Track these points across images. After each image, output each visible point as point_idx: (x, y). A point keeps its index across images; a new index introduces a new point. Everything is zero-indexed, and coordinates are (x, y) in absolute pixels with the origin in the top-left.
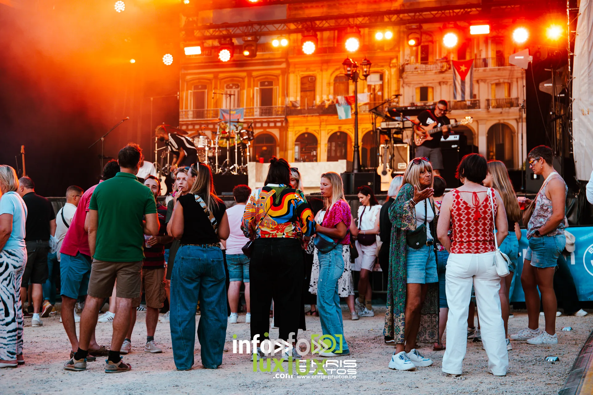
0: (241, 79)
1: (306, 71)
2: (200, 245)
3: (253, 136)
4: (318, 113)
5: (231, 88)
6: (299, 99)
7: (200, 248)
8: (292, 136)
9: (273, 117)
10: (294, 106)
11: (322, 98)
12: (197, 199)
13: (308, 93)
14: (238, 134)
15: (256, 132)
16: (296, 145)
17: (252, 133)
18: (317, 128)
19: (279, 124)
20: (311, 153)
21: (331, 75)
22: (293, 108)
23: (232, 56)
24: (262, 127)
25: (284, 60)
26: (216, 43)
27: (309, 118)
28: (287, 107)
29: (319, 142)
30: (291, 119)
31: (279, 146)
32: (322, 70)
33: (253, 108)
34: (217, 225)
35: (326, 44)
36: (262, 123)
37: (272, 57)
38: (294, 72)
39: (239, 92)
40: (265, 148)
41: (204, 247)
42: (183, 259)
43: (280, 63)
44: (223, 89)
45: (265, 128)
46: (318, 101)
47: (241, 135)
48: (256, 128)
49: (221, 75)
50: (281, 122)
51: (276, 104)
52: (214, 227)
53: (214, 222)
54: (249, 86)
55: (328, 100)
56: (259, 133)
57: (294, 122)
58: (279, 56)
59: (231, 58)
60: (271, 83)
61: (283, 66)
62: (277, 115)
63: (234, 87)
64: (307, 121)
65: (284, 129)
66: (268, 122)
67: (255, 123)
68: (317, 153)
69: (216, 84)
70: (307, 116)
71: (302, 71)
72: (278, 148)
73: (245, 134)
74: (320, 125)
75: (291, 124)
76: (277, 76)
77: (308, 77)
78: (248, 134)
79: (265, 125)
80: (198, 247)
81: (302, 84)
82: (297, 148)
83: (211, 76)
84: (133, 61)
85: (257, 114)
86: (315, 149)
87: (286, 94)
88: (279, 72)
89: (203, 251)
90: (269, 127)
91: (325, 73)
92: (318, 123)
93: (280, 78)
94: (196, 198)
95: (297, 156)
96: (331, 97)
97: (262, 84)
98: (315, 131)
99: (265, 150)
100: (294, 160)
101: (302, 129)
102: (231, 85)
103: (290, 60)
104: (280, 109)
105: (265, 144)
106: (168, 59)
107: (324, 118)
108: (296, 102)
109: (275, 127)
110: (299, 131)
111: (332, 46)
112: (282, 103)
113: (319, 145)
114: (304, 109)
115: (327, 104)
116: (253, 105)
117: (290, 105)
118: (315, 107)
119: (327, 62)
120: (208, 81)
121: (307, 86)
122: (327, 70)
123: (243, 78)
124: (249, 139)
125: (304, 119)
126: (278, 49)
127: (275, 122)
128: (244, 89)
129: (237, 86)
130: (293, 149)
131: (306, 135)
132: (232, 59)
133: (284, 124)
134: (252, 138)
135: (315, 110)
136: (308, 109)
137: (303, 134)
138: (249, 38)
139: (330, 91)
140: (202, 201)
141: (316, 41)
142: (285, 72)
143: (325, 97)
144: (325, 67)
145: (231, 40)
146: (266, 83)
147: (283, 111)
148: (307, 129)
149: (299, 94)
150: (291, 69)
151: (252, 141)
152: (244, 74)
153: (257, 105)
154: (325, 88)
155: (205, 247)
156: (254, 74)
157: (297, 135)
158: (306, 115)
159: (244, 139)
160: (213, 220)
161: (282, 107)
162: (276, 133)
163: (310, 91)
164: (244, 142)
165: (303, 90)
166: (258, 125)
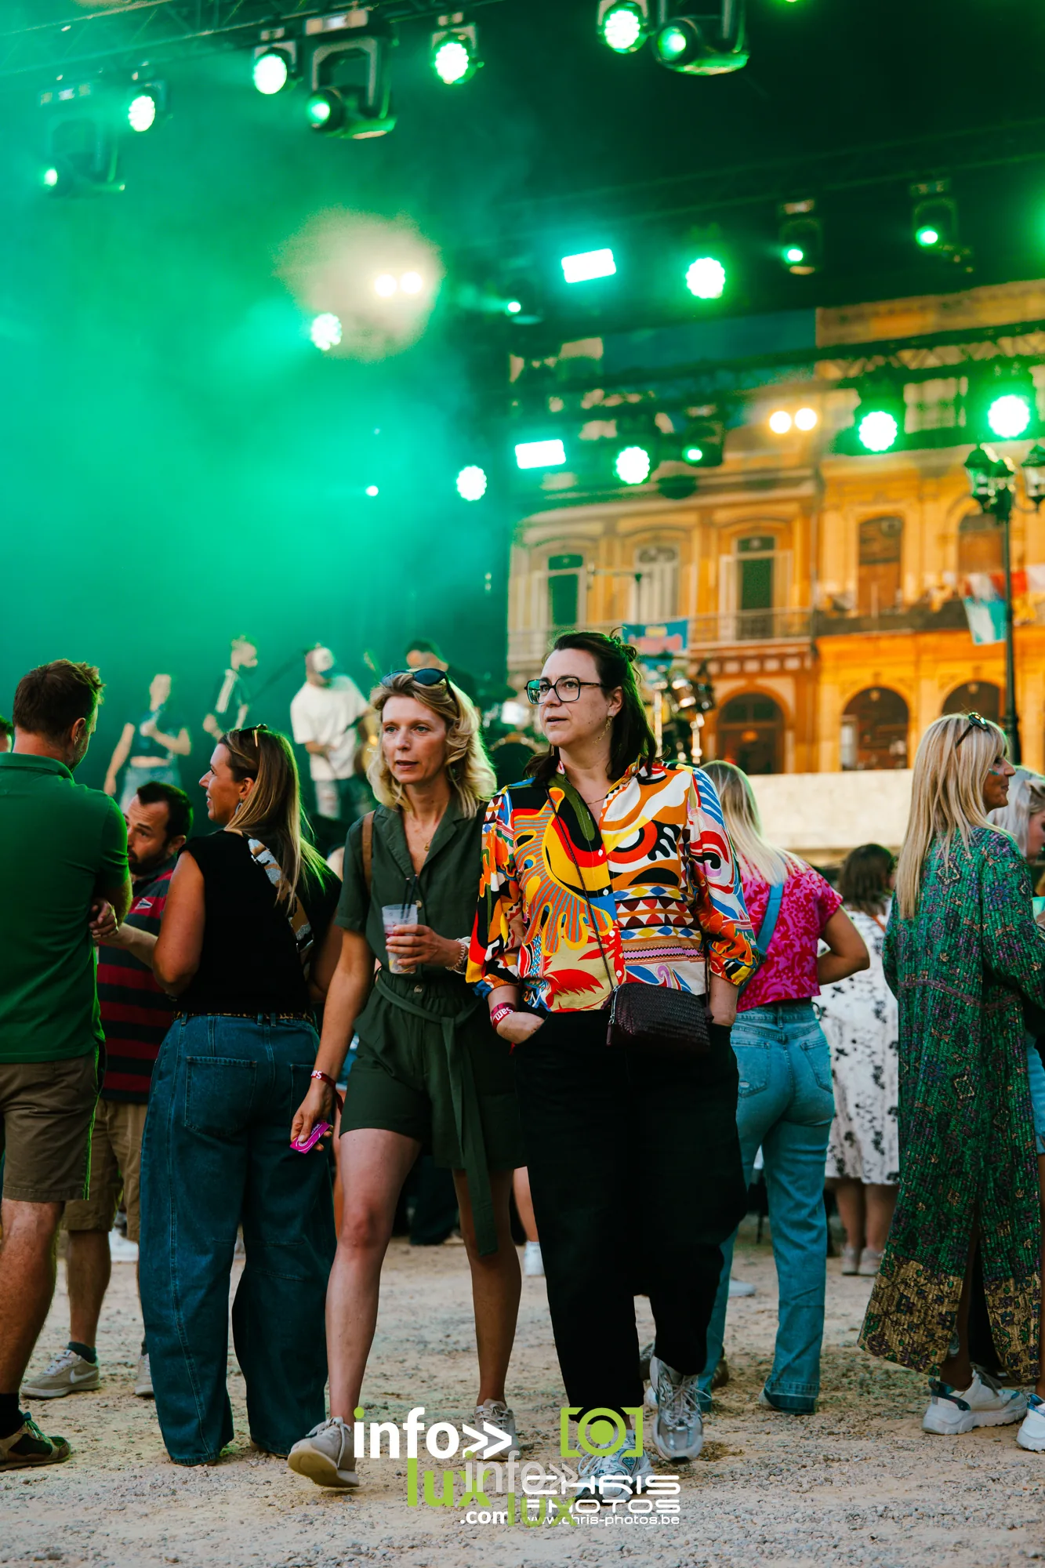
0: (681, 535)
1: (875, 501)
2: (252, 1014)
3: (711, 698)
4: (912, 626)
5: (653, 559)
6: (852, 586)
7: (253, 1025)
8: (832, 698)
9: (776, 643)
10: (838, 608)
11: (921, 581)
12: (258, 853)
13: (881, 569)
14: (663, 692)
15: (723, 690)
16: (844, 724)
17: (709, 689)
18: (907, 672)
19: (792, 664)
20: (887, 747)
21: (950, 512)
22: (835, 615)
23: (654, 466)
24: (741, 674)
25: (808, 472)
26: (608, 429)
27: (884, 644)
28: (818, 613)
29: (913, 714)
30: (829, 647)
31: (792, 727)
32: (921, 499)
33: (715, 619)
34: (312, 947)
35: (933, 421)
36: (741, 660)
37: (771, 464)
38: (837, 508)
39: (675, 572)
40: (750, 736)
41: (266, 1021)
42: (192, 1063)
43: (797, 482)
44: (630, 563)
45: (751, 676)
46: (910, 592)
47: (674, 695)
48: (722, 675)
49: (624, 526)
50: (801, 656)
51: (783, 605)
52: (303, 955)
53: (307, 938)
54: (705, 554)
55: (942, 588)
56: (732, 692)
57: (840, 656)
58: (793, 461)
59: (650, 472)
60: (768, 543)
61: (807, 489)
62: (787, 635)
63: (662, 557)
64: (878, 653)
65: (808, 678)
66: (762, 658)
67: (722, 661)
68: (907, 749)
69: (610, 551)
70: (878, 638)
71: (863, 503)
72: (790, 737)
73: (684, 693)
74: (917, 664)
75: (828, 663)
76: (788, 522)
77: (880, 519)
78: (695, 692)
79: (752, 666)
80: (244, 1022)
81: (863, 540)
82: (847, 735)
83: (596, 528)
84: (372, 491)
85: (727, 636)
86: (903, 735)
87: (812, 571)
88: (791, 509)
89: (260, 1034)
90: (762, 673)
91: (930, 507)
92: (912, 658)
93: (798, 528)
94: (252, 849)
95: (847, 757)
96: (950, 578)
97: (744, 545)
98: (901, 680)
99: (753, 744)
100: (838, 767)
101: (862, 677)
102: (653, 552)
103: (828, 473)
104: (797, 620)
105: (750, 724)
106: (472, 483)
107: (930, 640)
108: (844, 595)
109: (782, 672)
110: (854, 683)
111: (951, 424)
112: (804, 601)
113: (912, 725)
114: (868, 616)
115: (938, 599)
116: (717, 608)
117: (825, 605)
118: (901, 611)
119: (936, 474)
120: (587, 544)
121: (876, 547)
122: (936, 497)
123: (687, 530)
124: (697, 708)
125: (867, 647)
126: (787, 440)
127: (782, 658)
128: (688, 561)
129: (671, 554)
130: (835, 737)
131: (875, 696)
132: (656, 476)
133: (808, 663)
134: (706, 705)
135: (902, 617)
136: (881, 617)
137: (865, 693)
138: (704, 411)
139: (945, 560)
140: (273, 861)
141: (900, 411)
142: (811, 510)
143: (931, 580)
144: (930, 487)
145: (652, 420)
146: (756, 543)
147: (806, 625)
148: (877, 675)
149: (853, 572)
150: (830, 499)
151: (710, 714)
152: (691, 519)
153: (727, 608)
154: (932, 552)
155: (268, 1022)
156: (721, 516)
157: (849, 695)
158: (875, 633)
159: (682, 710)
160: (302, 930)
161: (803, 614)
162: (784, 689)
163: (887, 561)
164: (684, 716)
165: (866, 559)
166: (731, 667)
